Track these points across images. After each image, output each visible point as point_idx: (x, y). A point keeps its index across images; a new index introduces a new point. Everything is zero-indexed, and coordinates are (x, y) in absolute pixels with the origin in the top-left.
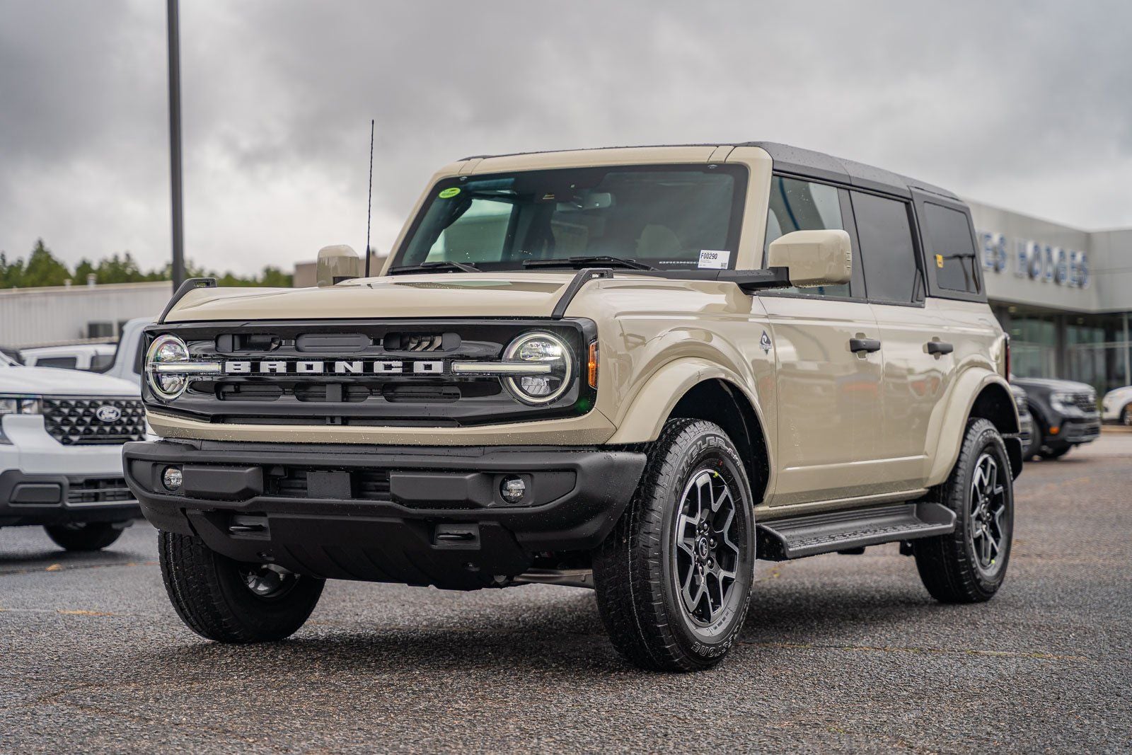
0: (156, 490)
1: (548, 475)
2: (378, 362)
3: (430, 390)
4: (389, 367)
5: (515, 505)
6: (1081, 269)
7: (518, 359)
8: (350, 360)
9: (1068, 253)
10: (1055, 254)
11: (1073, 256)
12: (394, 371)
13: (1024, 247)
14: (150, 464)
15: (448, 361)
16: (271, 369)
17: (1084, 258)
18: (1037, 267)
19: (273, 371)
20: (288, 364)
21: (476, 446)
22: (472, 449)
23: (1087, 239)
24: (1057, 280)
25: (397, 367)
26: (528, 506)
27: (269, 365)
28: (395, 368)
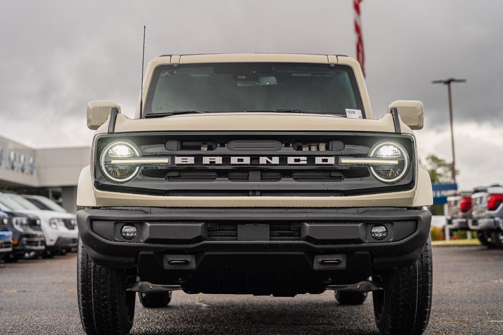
0: (117, 240)
1: (402, 223)
2: (290, 157)
3: (321, 175)
4: (299, 160)
5: (381, 241)
6: (32, 166)
7: (375, 157)
8: (270, 157)
9: (27, 159)
10: (22, 158)
11: (29, 160)
12: (301, 162)
13: (10, 155)
14: (113, 223)
15: (337, 157)
17: (34, 161)
18: (15, 164)
19: (212, 163)
20: (224, 158)
21: (353, 207)
22: (351, 209)
23: (33, 152)
24: (23, 171)
25: (303, 160)
26: (390, 242)
27: (210, 159)
28: (303, 161)
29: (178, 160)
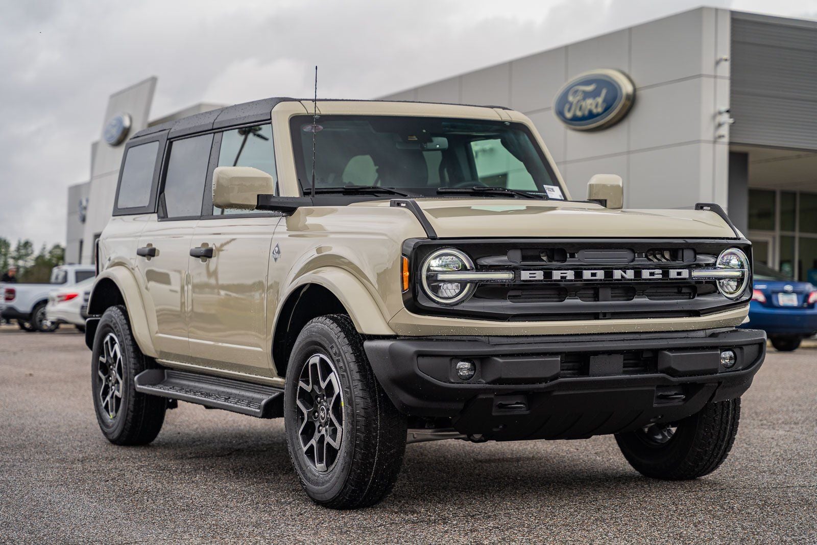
0: (452, 381)
1: (750, 347)
2: (645, 270)
3: (670, 291)
4: (654, 274)
5: (730, 370)
8: (624, 269)
12: (656, 277)
14: (447, 359)
15: (690, 269)
16: (562, 277)
20: (575, 272)
21: (702, 330)
22: (700, 332)
26: (739, 370)
27: (561, 273)
28: (657, 274)
29: (525, 275)
